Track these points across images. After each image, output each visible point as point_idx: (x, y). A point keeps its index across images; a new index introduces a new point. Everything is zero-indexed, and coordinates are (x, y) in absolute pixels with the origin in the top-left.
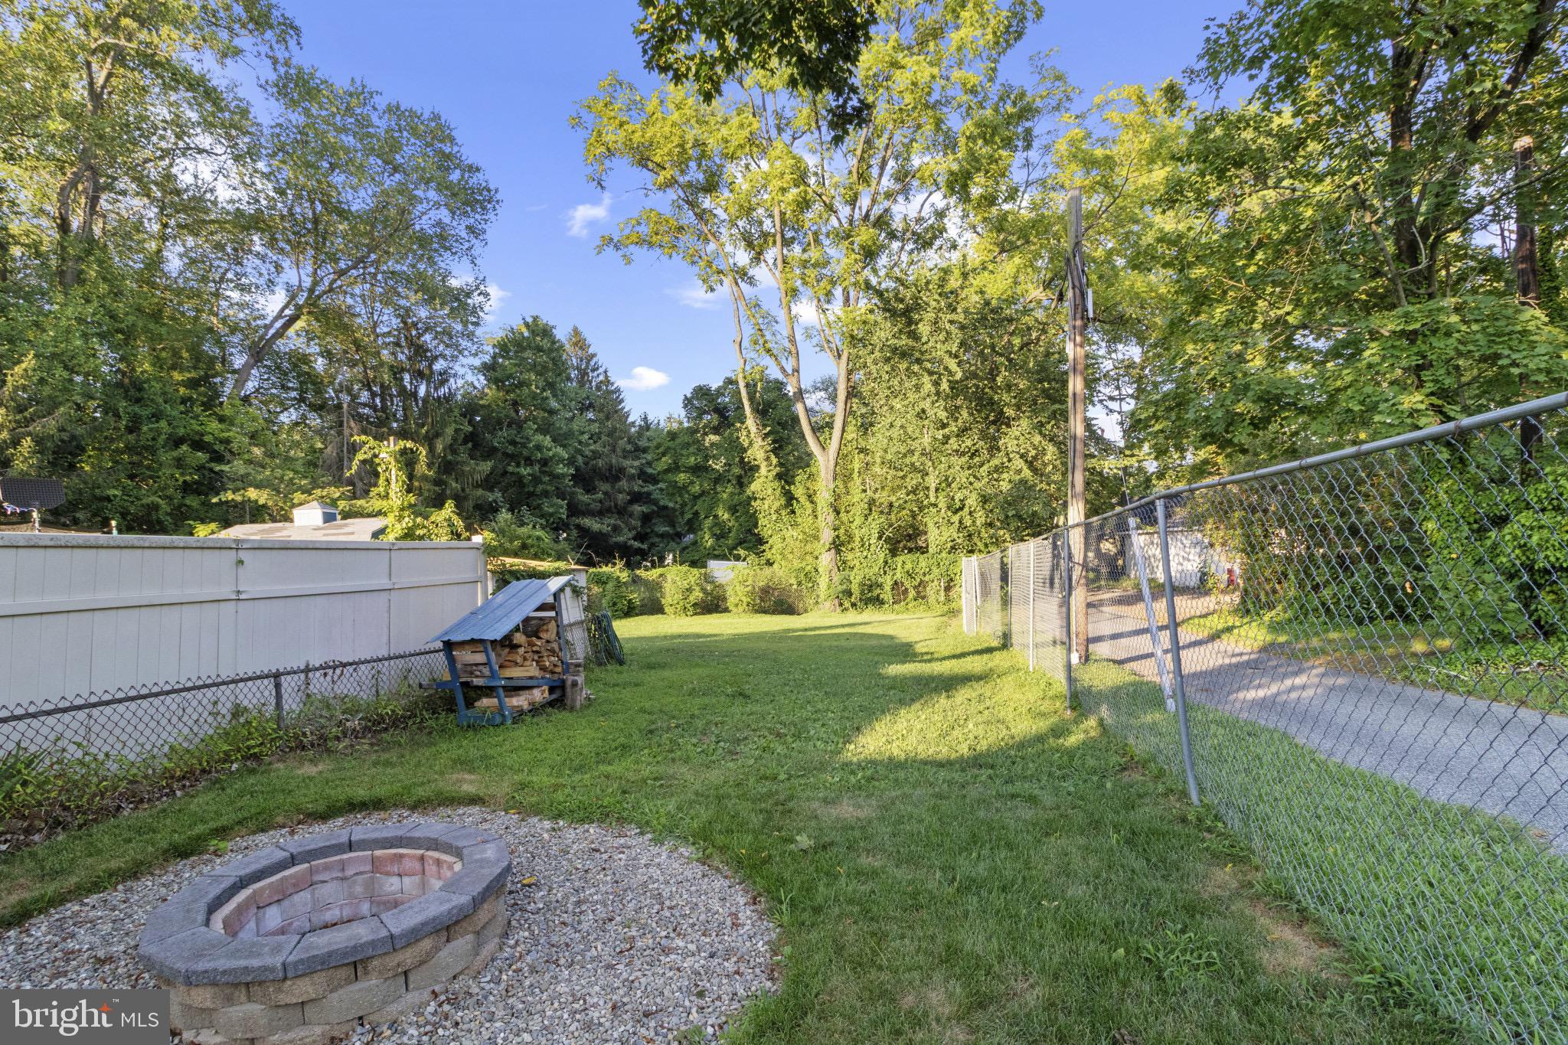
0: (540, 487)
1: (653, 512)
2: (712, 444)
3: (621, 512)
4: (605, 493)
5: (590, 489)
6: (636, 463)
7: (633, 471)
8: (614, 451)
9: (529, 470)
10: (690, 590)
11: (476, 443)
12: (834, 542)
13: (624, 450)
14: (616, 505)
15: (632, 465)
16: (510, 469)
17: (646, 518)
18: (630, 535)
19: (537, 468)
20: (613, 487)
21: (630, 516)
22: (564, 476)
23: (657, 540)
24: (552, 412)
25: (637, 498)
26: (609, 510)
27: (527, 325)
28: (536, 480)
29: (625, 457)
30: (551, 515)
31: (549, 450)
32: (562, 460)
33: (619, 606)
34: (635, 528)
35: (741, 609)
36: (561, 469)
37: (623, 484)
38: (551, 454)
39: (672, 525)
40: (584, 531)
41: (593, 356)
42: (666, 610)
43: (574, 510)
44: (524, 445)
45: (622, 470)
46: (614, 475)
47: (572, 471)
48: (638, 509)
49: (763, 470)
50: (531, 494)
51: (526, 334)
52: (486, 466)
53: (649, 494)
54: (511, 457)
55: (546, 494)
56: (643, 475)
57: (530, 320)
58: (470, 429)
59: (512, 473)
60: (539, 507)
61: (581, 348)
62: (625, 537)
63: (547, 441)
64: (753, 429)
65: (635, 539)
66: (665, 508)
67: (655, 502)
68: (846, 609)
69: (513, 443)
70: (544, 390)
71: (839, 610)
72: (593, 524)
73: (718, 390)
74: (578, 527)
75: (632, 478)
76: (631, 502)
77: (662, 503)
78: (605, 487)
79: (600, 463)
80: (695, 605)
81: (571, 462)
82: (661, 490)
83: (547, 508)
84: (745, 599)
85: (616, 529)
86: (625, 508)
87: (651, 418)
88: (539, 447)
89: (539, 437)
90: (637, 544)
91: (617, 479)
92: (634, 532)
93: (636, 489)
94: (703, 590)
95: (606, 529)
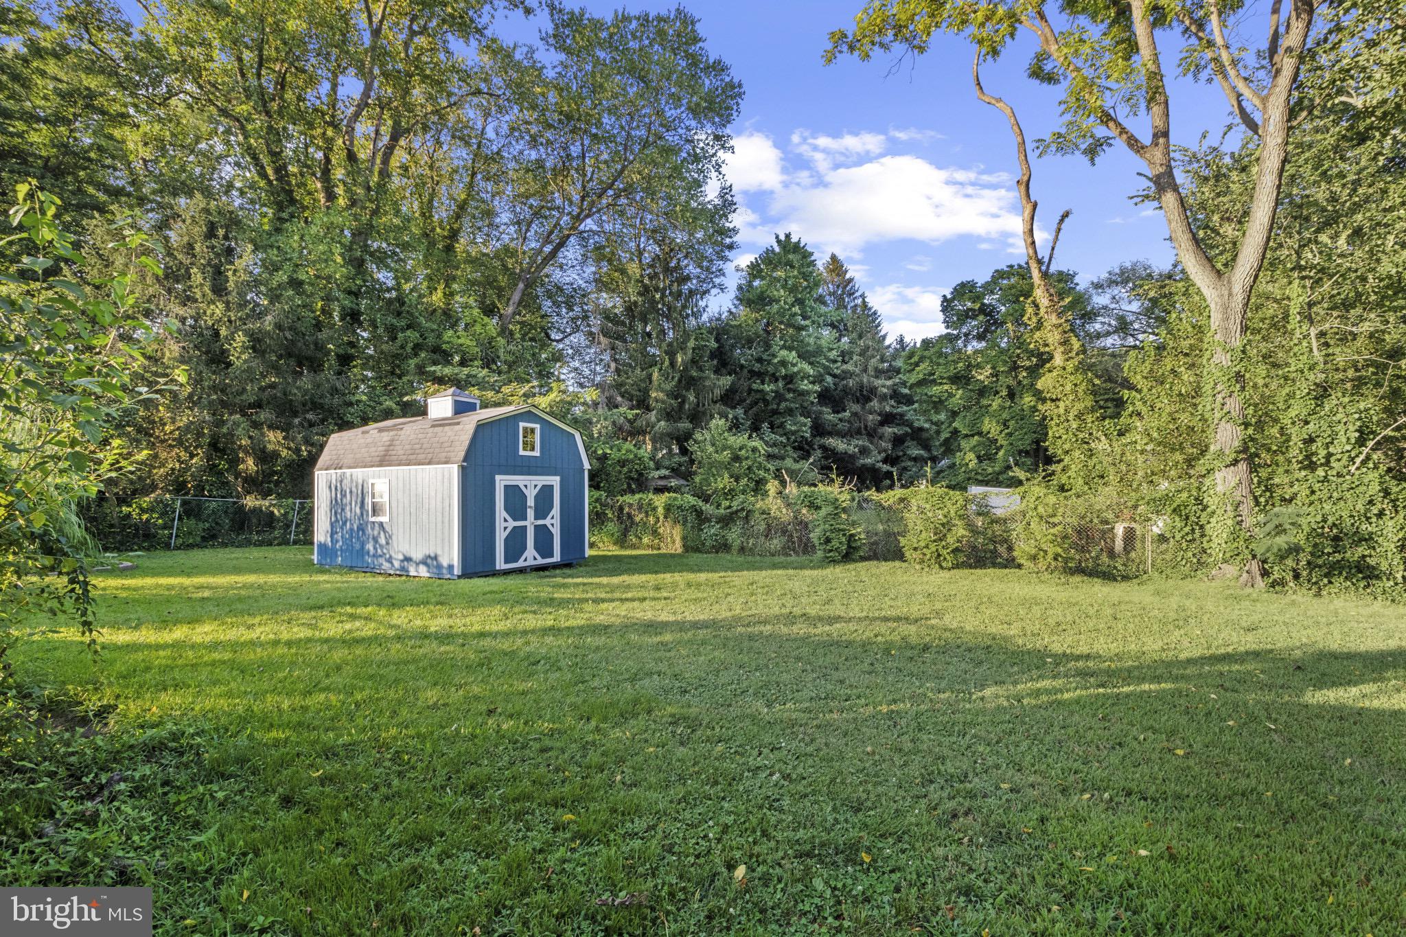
0: (783, 405)
1: (906, 434)
2: (976, 352)
3: (872, 434)
4: (855, 414)
5: (838, 407)
6: (889, 383)
7: (885, 390)
8: (865, 370)
9: (772, 387)
10: (948, 525)
11: (723, 361)
12: (1245, 449)
13: (876, 369)
14: (866, 427)
15: (884, 385)
16: (755, 386)
17: (898, 441)
18: (879, 458)
19: (781, 384)
20: (863, 408)
21: (881, 438)
22: (808, 393)
23: (909, 463)
24: (800, 328)
25: (888, 419)
26: (859, 432)
27: (779, 241)
28: (779, 397)
29: (877, 377)
30: (794, 433)
31: (794, 365)
32: (807, 376)
33: (835, 543)
34: (885, 451)
35: (1042, 565)
36: (805, 386)
37: (875, 404)
38: (795, 369)
39: (927, 447)
40: (829, 452)
41: (851, 280)
42: (908, 554)
43: (819, 429)
44: (769, 362)
45: (873, 391)
46: (865, 395)
47: (817, 388)
48: (889, 430)
49: (1058, 360)
50: (775, 412)
51: (777, 249)
52: (726, 381)
53: (902, 415)
54: (754, 374)
55: (790, 412)
56: (895, 395)
57: (782, 237)
58: (716, 345)
59: (757, 391)
60: (782, 425)
61: (838, 275)
62: (873, 459)
63: (792, 356)
64: (1044, 302)
65: (885, 461)
66: (921, 429)
67: (910, 425)
68: (1281, 583)
69: (760, 360)
70: (793, 306)
71: (1261, 583)
72: (839, 444)
73: (986, 286)
74: (824, 448)
75: (883, 398)
76: (882, 424)
77: (916, 424)
78: (856, 408)
79: (851, 382)
80: (956, 551)
81: (818, 379)
82: (915, 410)
83: (790, 427)
84: (1052, 550)
85: (864, 451)
86: (875, 430)
87: (907, 340)
88: (783, 363)
89: (784, 353)
90: (886, 468)
91: (868, 399)
92: (883, 455)
93: (888, 409)
94: (971, 526)
95: (852, 449)
